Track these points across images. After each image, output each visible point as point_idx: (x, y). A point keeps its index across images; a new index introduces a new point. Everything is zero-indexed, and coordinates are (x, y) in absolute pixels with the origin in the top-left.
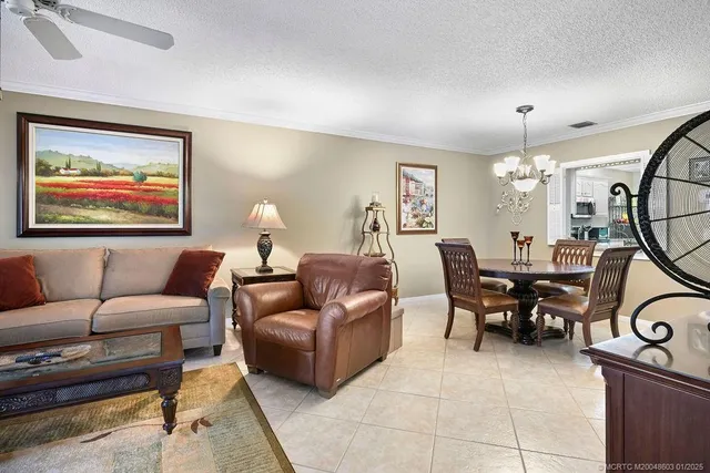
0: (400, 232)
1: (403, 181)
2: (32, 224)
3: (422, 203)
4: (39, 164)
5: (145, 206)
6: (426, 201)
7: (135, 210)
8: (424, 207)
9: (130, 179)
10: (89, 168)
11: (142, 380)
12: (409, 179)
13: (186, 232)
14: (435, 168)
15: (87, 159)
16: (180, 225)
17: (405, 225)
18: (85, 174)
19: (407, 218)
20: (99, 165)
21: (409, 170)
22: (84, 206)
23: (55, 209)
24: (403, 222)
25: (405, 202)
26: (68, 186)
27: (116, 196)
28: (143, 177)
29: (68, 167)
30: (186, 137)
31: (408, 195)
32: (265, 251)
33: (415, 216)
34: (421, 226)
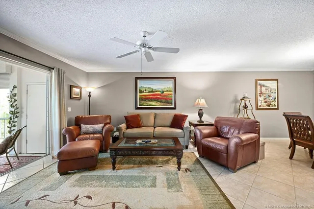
0: (257, 109)
1: (259, 87)
2: (138, 106)
3: (269, 96)
4: (140, 90)
5: (164, 101)
6: (272, 95)
7: (161, 102)
8: (271, 98)
9: (160, 93)
10: (151, 90)
11: (172, 153)
12: (261, 86)
13: (174, 108)
14: (277, 80)
15: (149, 88)
16: (173, 106)
17: (260, 106)
18: (149, 92)
19: (261, 103)
20: (152, 89)
21: (262, 82)
22: (149, 101)
23: (143, 102)
24: (259, 104)
25: (260, 96)
26: (145, 96)
27: (156, 98)
28: (163, 92)
29: (146, 91)
30: (174, 79)
31: (261, 93)
32: (201, 115)
33: (266, 102)
34: (269, 106)
